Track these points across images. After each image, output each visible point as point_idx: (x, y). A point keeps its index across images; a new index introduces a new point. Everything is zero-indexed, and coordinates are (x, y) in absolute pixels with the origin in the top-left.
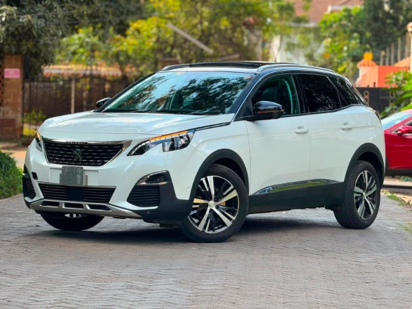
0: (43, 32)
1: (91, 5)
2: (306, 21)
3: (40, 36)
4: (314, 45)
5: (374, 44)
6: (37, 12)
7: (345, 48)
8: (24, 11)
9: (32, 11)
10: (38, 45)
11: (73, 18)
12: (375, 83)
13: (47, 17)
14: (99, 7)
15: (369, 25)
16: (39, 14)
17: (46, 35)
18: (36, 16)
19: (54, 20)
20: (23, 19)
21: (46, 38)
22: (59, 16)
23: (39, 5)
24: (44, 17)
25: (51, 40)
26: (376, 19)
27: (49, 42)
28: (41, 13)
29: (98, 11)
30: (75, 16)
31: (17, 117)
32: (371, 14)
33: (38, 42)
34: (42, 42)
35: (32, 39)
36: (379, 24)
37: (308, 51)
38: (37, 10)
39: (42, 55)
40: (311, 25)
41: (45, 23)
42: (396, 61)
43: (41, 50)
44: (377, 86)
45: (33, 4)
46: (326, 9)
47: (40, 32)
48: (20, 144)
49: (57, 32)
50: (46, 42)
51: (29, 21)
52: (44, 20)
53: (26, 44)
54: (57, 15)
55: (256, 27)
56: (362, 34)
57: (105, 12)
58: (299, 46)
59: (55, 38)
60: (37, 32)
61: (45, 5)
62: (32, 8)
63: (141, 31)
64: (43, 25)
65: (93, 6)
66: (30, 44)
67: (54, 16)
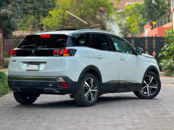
0: (12, 17)
1: (33, 4)
2: (118, 9)
3: (10, 18)
4: (121, 19)
5: (149, 18)
6: (8, 8)
7: (136, 20)
8: (3, 7)
9: (6, 7)
10: (10, 22)
11: (25, 10)
12: (156, 35)
13: (14, 10)
14: (36, 4)
15: (147, 10)
16: (10, 8)
17: (13, 18)
18: (8, 10)
19: (17, 11)
20: (3, 11)
21: (13, 19)
22: (19, 9)
23: (10, 5)
24: (12, 10)
25: (16, 20)
26: (150, 7)
27: (15, 21)
28: (11, 8)
29: (36, 6)
30: (26, 9)
31: (1, 55)
32: (148, 6)
33: (10, 21)
34: (12, 21)
35: (7, 20)
36: (151, 9)
37: (119, 22)
38: (9, 7)
39: (12, 27)
40: (120, 11)
41: (13, 12)
42: (162, 25)
43: (11, 24)
44: (157, 36)
45: (7, 4)
46: (125, 4)
47: (11, 17)
48: (3, 66)
49: (18, 16)
50: (14, 21)
51: (5, 12)
52: (12, 11)
53: (5, 22)
54: (18, 9)
55: (105, 12)
56: (144, 14)
57: (39, 6)
58: (115, 20)
59: (17, 19)
60: (9, 17)
61: (12, 5)
62: (7, 6)
63: (52, 15)
64: (12, 13)
65: (34, 4)
66: (6, 22)
67: (17, 9)
